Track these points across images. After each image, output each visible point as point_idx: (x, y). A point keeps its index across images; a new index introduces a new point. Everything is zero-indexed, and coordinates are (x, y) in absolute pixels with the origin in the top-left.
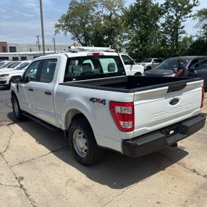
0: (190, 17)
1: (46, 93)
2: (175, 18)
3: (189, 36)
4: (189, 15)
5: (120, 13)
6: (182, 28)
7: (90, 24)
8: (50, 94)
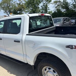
0: (51, 4)
1: (15, 41)
2: (46, 4)
3: (51, 11)
4: (50, 3)
5: (24, 2)
6: (48, 8)
7: (11, 7)
8: (19, 42)
